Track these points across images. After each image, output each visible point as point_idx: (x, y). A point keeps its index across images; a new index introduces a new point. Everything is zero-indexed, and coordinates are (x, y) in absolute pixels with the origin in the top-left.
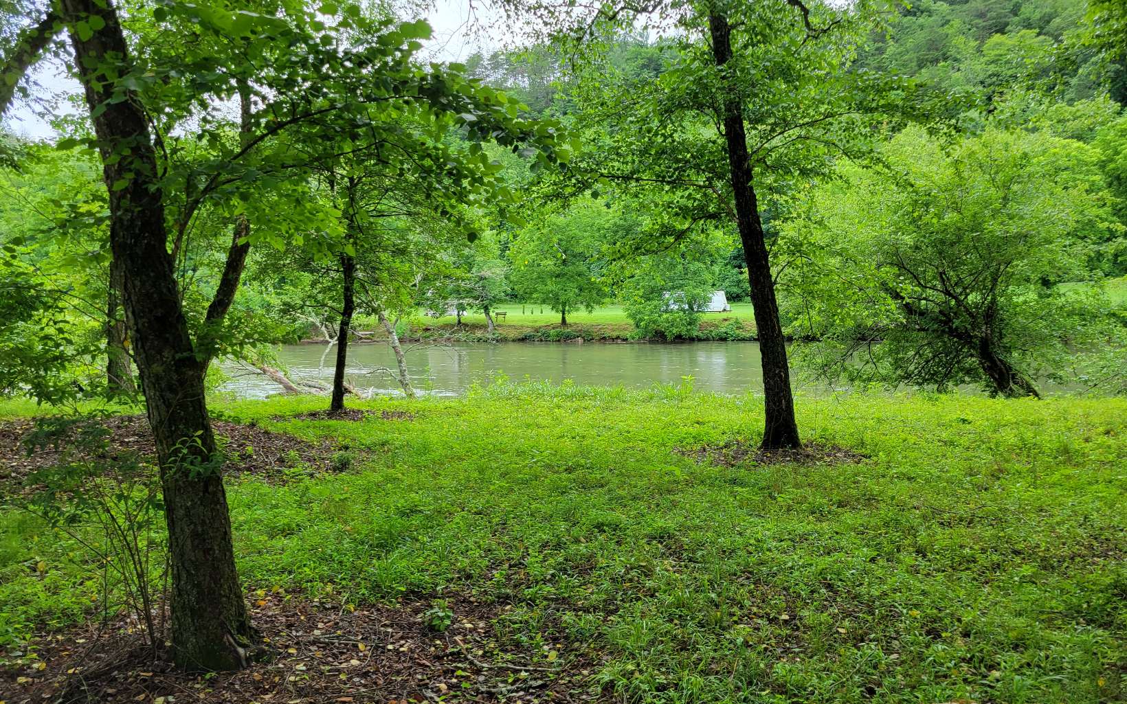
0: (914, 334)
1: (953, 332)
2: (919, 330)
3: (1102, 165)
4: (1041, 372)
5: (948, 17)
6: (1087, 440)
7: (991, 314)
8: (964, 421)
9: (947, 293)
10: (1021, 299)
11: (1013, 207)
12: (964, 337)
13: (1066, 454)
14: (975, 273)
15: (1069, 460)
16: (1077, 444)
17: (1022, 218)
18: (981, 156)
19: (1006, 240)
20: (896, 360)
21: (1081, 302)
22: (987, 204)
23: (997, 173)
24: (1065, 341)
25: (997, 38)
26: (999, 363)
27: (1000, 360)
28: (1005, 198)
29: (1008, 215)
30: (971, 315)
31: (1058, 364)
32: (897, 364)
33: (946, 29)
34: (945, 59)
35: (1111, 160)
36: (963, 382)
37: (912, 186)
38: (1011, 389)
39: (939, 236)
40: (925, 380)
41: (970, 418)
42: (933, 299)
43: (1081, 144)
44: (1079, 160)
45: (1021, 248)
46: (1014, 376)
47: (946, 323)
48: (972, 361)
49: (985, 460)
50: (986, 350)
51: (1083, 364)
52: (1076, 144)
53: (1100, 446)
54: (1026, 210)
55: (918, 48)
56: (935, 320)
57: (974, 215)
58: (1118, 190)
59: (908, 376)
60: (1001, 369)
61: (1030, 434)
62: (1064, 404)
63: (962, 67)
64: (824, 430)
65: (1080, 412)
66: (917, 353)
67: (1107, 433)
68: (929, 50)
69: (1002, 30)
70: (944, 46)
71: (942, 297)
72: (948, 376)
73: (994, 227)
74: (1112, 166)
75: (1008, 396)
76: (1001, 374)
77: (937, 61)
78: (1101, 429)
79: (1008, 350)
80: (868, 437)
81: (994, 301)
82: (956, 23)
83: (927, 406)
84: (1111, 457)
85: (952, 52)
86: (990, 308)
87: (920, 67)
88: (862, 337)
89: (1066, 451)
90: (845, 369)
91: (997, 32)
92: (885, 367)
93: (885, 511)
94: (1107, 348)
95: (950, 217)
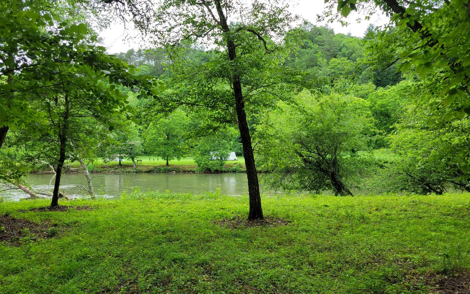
0: (307, 170)
1: (321, 170)
2: (309, 169)
3: (371, 108)
4: (353, 186)
5: (317, 50)
6: (370, 213)
7: (335, 163)
8: (326, 206)
9: (319, 154)
10: (345, 157)
11: (341, 122)
12: (325, 172)
13: (363, 219)
14: (329, 147)
15: (364, 221)
16: (366, 215)
17: (344, 126)
18: (330, 102)
19: (340, 135)
20: (301, 181)
21: (366, 158)
22: (332, 120)
23: (335, 109)
24: (360, 173)
25: (334, 59)
26: (338, 182)
27: (339, 181)
28: (338, 119)
29: (340, 125)
30: (327, 163)
31: (359, 183)
32: (301, 182)
33: (316, 55)
34: (316, 66)
35: (374, 106)
36: (325, 189)
37: (306, 112)
38: (342, 192)
39: (316, 132)
40: (311, 189)
41: (328, 204)
42: (314, 157)
43: (363, 100)
44: (363, 106)
45: (345, 138)
46: (343, 187)
47: (319, 166)
48: (328, 181)
49: (334, 222)
50: (333, 177)
51: (368, 182)
52: (362, 100)
53: (374, 215)
54: (346, 123)
55: (306, 61)
56: (315, 165)
57: (328, 125)
58: (376, 117)
59: (305, 187)
60: (339, 184)
61: (350, 211)
62: (361, 198)
63: (322, 69)
64: (273, 211)
65: (367, 201)
66: (309, 178)
67: (377, 210)
68: (310, 62)
69: (335, 57)
70: (316, 61)
71: (317, 156)
72: (320, 187)
73: (335, 130)
74: (374, 108)
75: (342, 195)
76: (339, 186)
77: (313, 66)
78: (375, 208)
79: (341, 177)
80: (290, 214)
81: (336, 158)
82: (320, 52)
83: (312, 200)
84: (379, 220)
85: (318, 63)
86: (334, 161)
87: (308, 68)
88: (288, 171)
89: (363, 217)
90: (282, 185)
91: (334, 57)
92: (297, 184)
93: (297, 246)
94: (375, 176)
95: (320, 125)
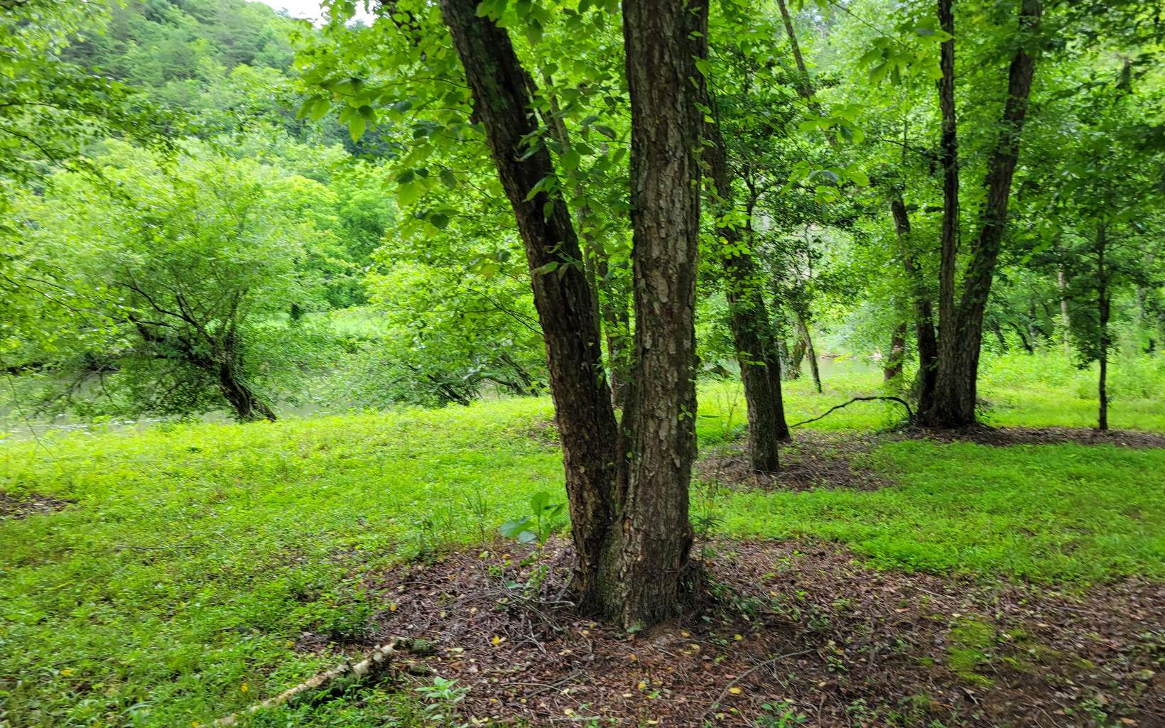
0: (154, 362)
1: (193, 358)
2: (157, 357)
3: (338, 207)
4: (280, 396)
5: (196, 34)
6: (304, 457)
7: (230, 341)
8: (194, 450)
9: (186, 318)
10: (262, 325)
11: (247, 236)
12: (204, 363)
13: (284, 472)
14: (214, 297)
15: (286, 478)
16: (295, 461)
17: (256, 247)
18: (215, 179)
19: (244, 267)
20: (135, 391)
21: (312, 330)
22: (221, 228)
23: (232, 200)
24: (301, 366)
25: (243, 68)
26: (239, 389)
27: (241, 387)
28: (241, 226)
29: (243, 243)
30: (210, 340)
31: (296, 389)
32: (136, 395)
33: (192, 46)
34: (194, 77)
35: (345, 204)
36: (208, 410)
37: (128, 198)
38: (251, 415)
39: (174, 258)
40: (169, 411)
41: (201, 446)
42: (174, 325)
43: (320, 185)
44: (318, 200)
45: (256, 276)
46: (253, 402)
47: (185, 350)
48: (214, 389)
49: (207, 487)
50: (225, 376)
51: (315, 386)
52: (316, 185)
53: (314, 461)
54: (260, 239)
55: (162, 58)
56: (175, 346)
57: (210, 240)
58: (351, 230)
59: (151, 407)
60: (241, 395)
61: (254, 457)
62: (293, 425)
63: (211, 89)
64: (21, 476)
65: (304, 431)
66: (160, 381)
67: (322, 448)
68: (176, 63)
69: (248, 62)
70: (192, 63)
71: (180, 322)
72: (193, 404)
73: (228, 253)
74: (345, 209)
75: (250, 420)
76: (242, 400)
77: (185, 76)
78: (318, 445)
79: (247, 375)
80: (78, 482)
81: (233, 328)
82: (203, 42)
83: (161, 440)
84: (321, 470)
85: (200, 71)
86: (230, 334)
87: (167, 77)
88: (95, 366)
89: (283, 469)
90: (71, 403)
91: (244, 62)
92: (120, 399)
93: (76, 562)
94: (336, 372)
95: (184, 239)
